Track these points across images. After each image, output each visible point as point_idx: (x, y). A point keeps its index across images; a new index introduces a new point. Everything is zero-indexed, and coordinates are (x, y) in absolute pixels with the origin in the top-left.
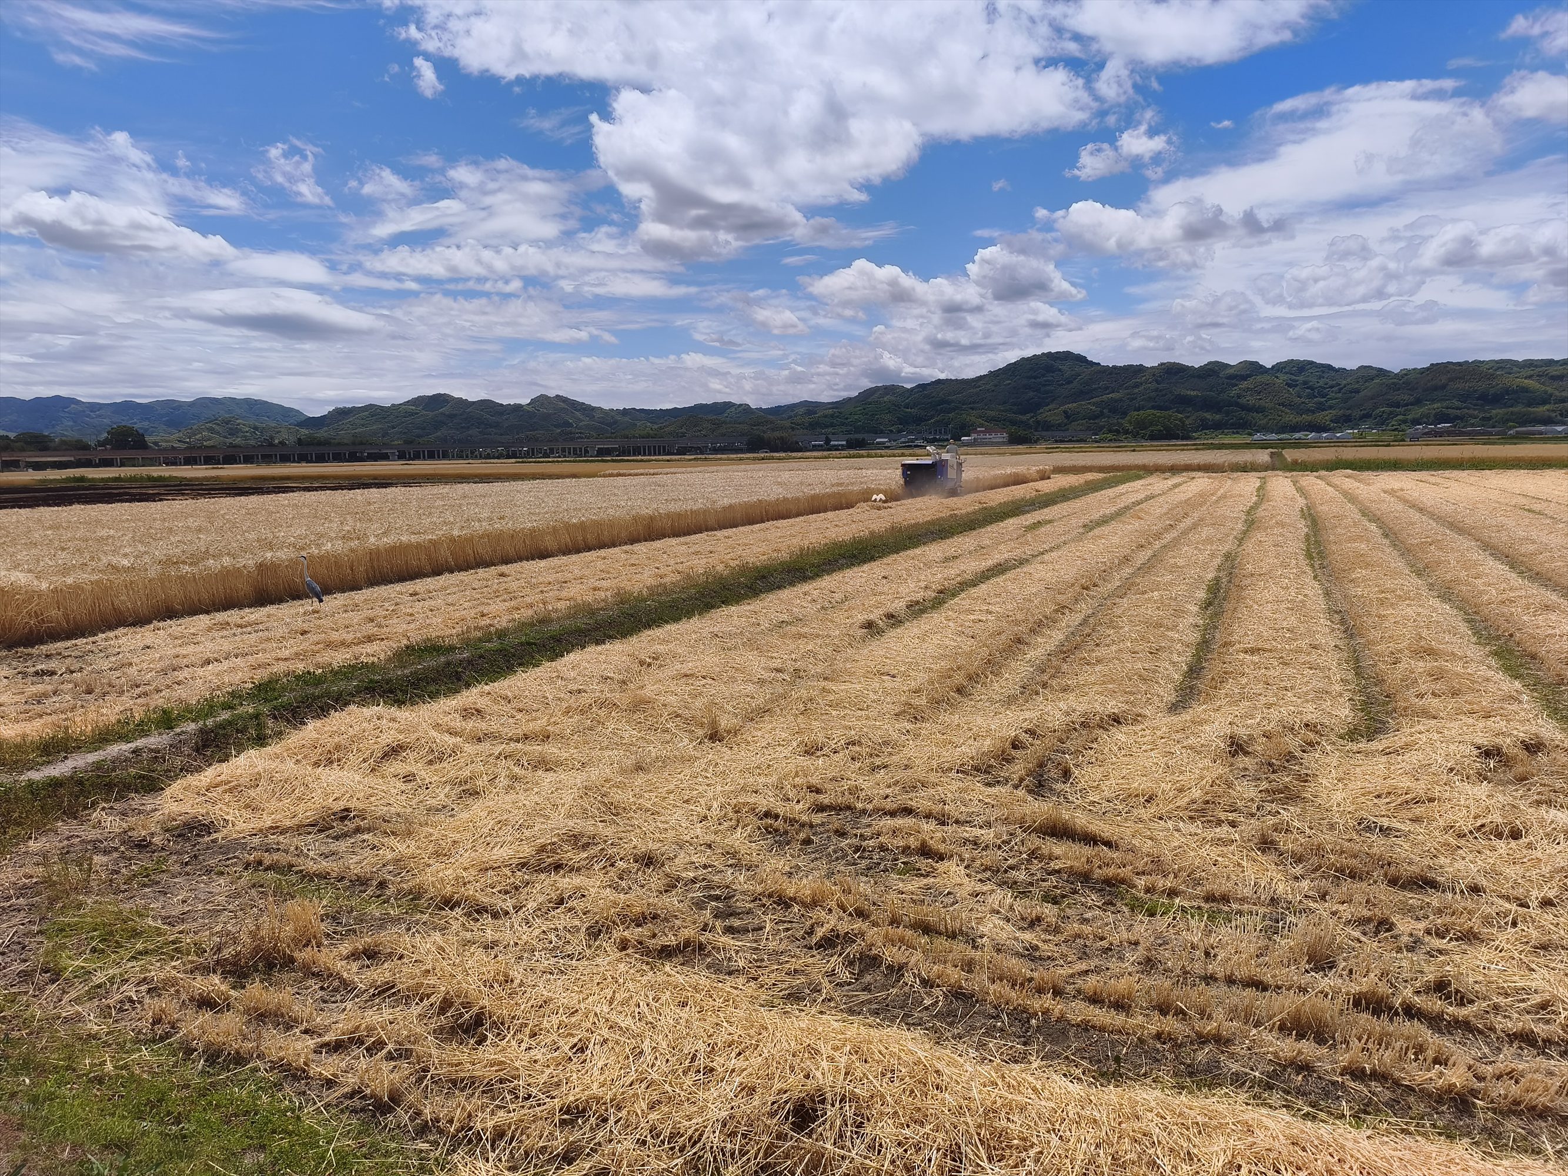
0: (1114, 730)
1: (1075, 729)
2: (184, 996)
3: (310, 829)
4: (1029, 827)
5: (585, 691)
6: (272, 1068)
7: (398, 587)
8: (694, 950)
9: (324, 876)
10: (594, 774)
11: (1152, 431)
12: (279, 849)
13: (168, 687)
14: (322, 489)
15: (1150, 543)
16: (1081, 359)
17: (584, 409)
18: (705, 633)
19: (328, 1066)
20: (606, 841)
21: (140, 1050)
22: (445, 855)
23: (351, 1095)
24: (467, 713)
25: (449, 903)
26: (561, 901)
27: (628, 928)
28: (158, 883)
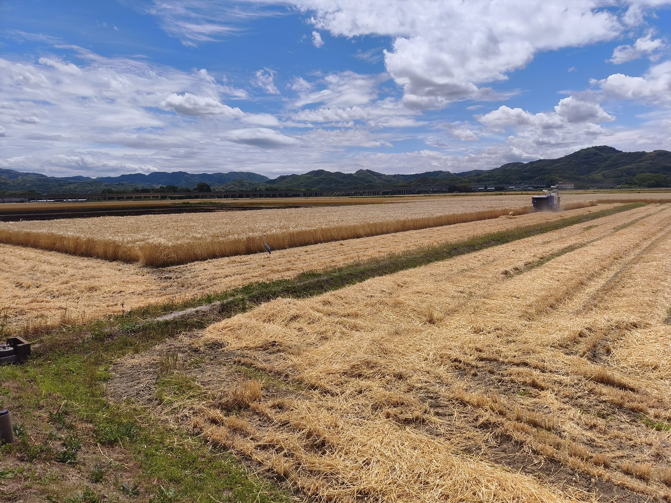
0: (633, 331)
1: (612, 329)
2: (206, 417)
3: (260, 349)
4: (589, 378)
5: (374, 297)
6: (237, 454)
7: (301, 248)
8: (420, 422)
9: (264, 370)
10: (377, 334)
11: (649, 183)
12: (247, 357)
13: (211, 286)
14: (274, 208)
15: (650, 238)
16: (612, 150)
17: (378, 175)
18: (428, 273)
19: (259, 456)
20: (381, 366)
21: (188, 438)
22: (313, 365)
23: (268, 471)
24: (326, 303)
25: (313, 387)
26: (360, 392)
27: (390, 407)
28: (200, 367)
